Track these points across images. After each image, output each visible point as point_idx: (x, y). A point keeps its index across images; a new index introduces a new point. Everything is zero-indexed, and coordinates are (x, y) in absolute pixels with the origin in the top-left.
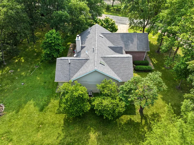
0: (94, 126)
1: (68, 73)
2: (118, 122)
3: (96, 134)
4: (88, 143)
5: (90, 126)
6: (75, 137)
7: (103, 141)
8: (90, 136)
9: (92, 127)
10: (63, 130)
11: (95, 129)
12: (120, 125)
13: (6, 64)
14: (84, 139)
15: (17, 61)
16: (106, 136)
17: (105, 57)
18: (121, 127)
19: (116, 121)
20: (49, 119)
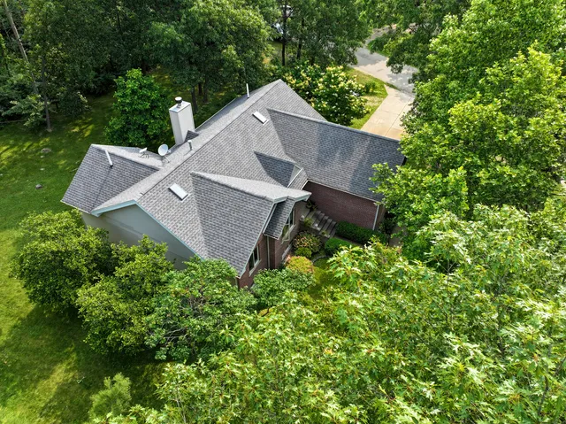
0: (83, 352)
1: (96, 188)
2: (145, 374)
3: (71, 374)
4: (35, 387)
5: (75, 349)
6: (21, 358)
7: (67, 403)
8: (52, 373)
9: (78, 353)
10: (15, 326)
11: (78, 361)
12: (143, 383)
13: (50, 130)
14: (34, 374)
15: (77, 130)
16: (85, 393)
17: (202, 178)
18: (140, 391)
19: (143, 367)
20: (15, 288)
